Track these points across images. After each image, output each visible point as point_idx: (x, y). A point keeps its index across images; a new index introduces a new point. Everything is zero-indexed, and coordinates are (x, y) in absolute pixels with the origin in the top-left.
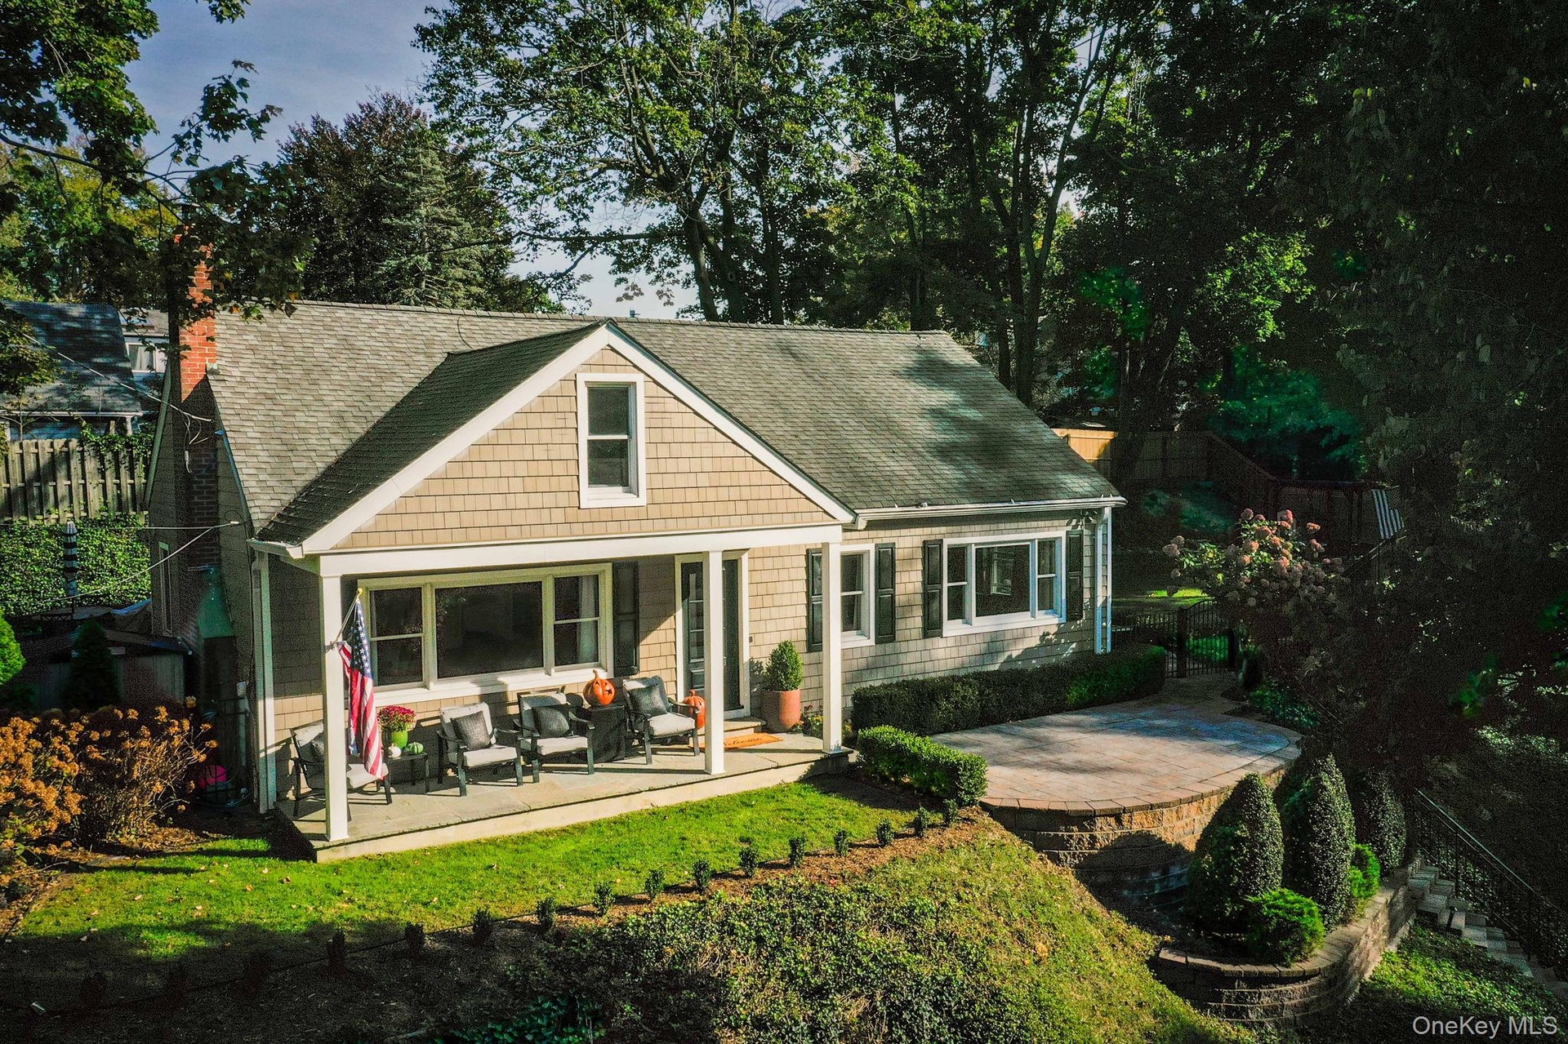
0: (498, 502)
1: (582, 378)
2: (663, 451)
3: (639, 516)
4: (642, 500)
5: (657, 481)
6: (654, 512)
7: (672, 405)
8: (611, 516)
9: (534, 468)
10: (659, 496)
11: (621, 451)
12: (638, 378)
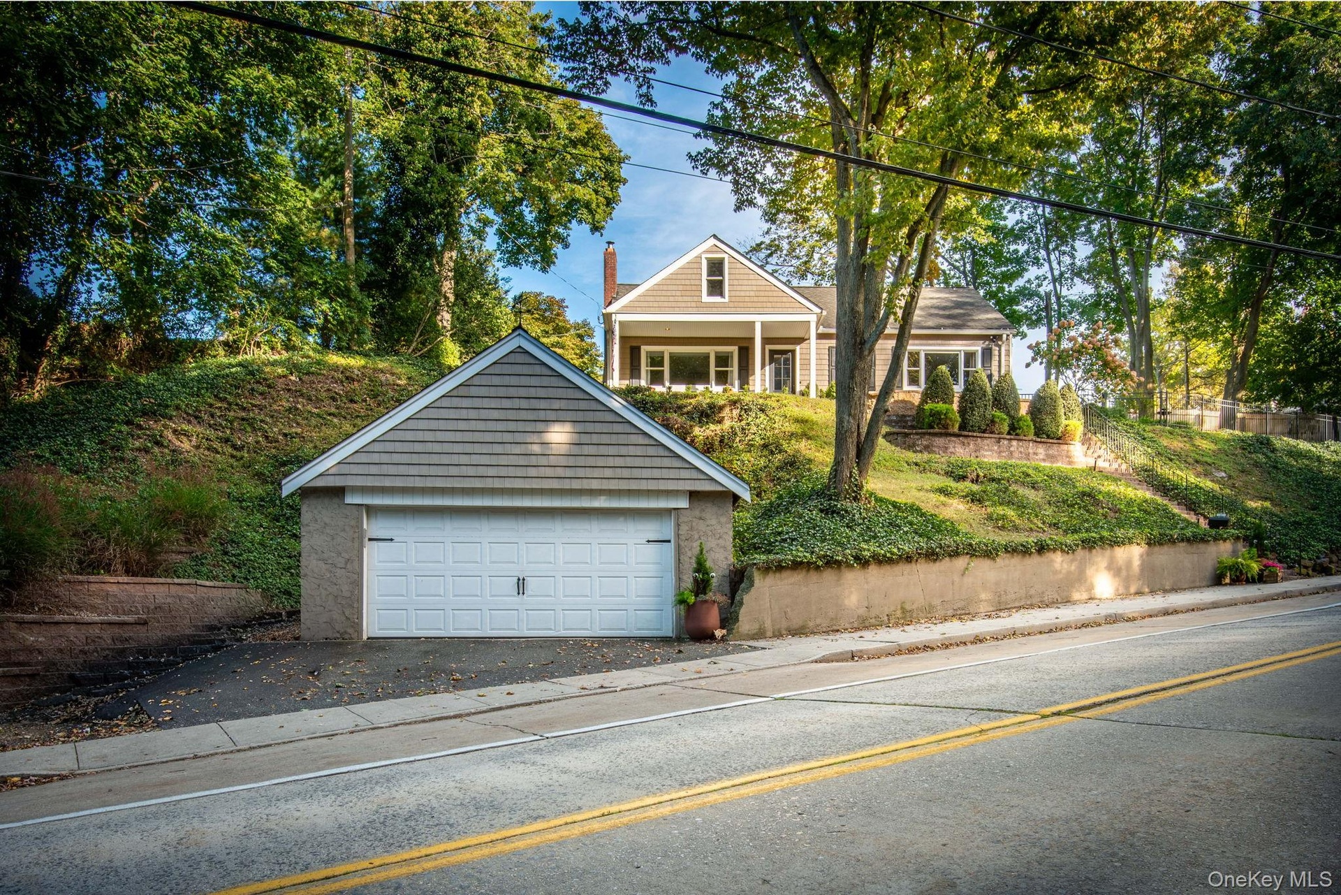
0: (671, 299)
1: (704, 256)
2: (736, 282)
3: (723, 305)
4: (726, 300)
5: (733, 294)
6: (731, 305)
7: (739, 265)
8: (713, 305)
9: (685, 288)
10: (733, 299)
11: (721, 283)
12: (726, 256)
